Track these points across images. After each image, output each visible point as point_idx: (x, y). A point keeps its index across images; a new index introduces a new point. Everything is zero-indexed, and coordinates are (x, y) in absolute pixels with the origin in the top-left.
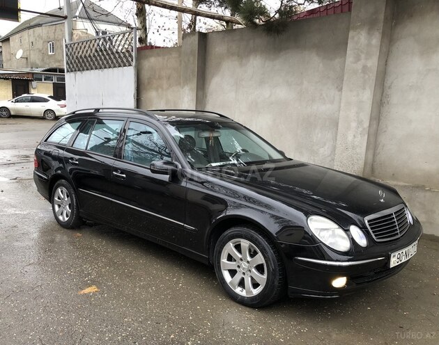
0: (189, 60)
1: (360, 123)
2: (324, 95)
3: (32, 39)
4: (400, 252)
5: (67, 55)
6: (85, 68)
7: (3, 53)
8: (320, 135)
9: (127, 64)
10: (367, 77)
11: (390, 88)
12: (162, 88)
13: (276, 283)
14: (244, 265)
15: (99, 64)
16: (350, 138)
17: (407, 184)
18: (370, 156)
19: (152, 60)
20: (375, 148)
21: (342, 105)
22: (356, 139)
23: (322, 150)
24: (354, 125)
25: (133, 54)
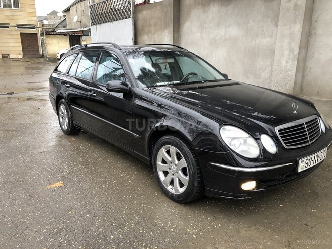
0: (167, 10)
1: (291, 51)
2: (265, 31)
3: (83, 8)
4: (309, 158)
5: (91, 13)
6: (102, 22)
7: (67, 19)
8: (261, 63)
9: (128, 17)
10: (297, 12)
11: (316, 21)
12: (151, 33)
13: (196, 184)
14: (173, 167)
15: (110, 18)
16: (284, 63)
17: (328, 100)
18: (300, 78)
19: (145, 12)
20: (304, 70)
21: (278, 38)
22: (288, 64)
23: (263, 74)
24: (286, 53)
25: (131, 9)
